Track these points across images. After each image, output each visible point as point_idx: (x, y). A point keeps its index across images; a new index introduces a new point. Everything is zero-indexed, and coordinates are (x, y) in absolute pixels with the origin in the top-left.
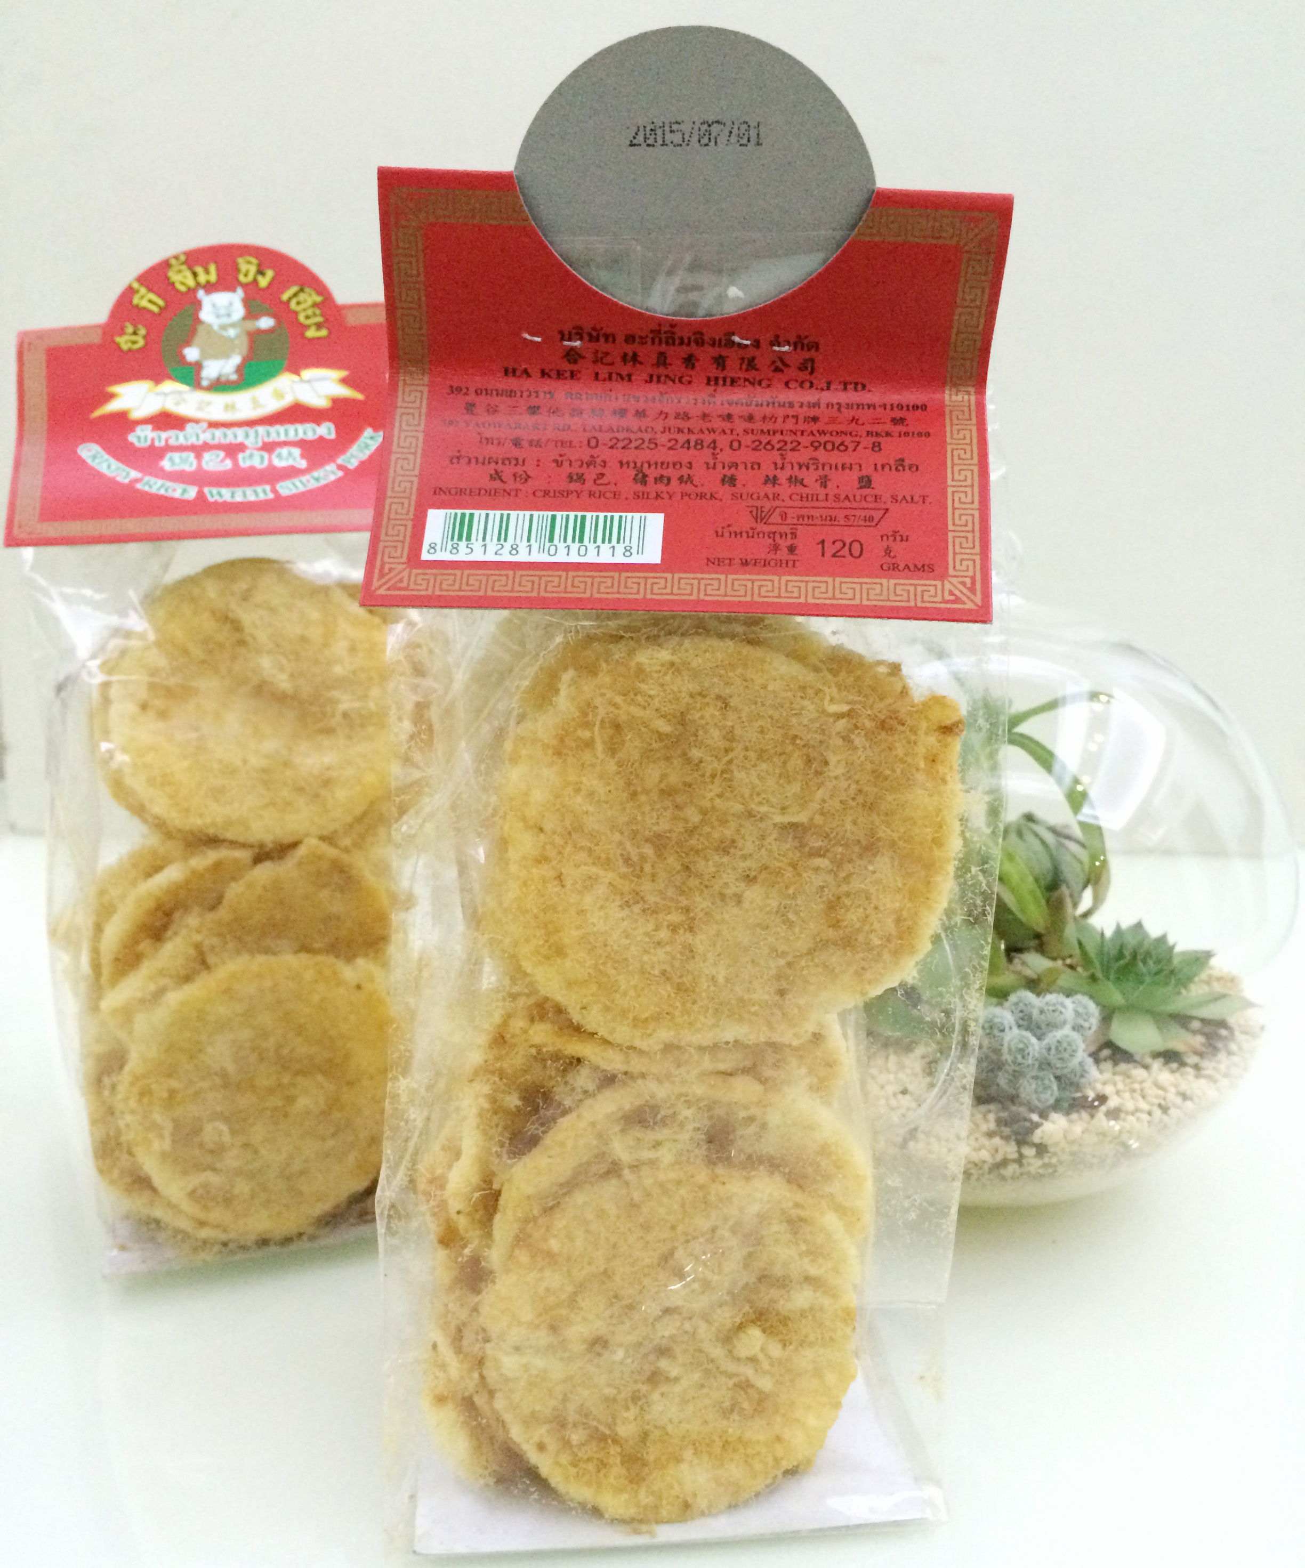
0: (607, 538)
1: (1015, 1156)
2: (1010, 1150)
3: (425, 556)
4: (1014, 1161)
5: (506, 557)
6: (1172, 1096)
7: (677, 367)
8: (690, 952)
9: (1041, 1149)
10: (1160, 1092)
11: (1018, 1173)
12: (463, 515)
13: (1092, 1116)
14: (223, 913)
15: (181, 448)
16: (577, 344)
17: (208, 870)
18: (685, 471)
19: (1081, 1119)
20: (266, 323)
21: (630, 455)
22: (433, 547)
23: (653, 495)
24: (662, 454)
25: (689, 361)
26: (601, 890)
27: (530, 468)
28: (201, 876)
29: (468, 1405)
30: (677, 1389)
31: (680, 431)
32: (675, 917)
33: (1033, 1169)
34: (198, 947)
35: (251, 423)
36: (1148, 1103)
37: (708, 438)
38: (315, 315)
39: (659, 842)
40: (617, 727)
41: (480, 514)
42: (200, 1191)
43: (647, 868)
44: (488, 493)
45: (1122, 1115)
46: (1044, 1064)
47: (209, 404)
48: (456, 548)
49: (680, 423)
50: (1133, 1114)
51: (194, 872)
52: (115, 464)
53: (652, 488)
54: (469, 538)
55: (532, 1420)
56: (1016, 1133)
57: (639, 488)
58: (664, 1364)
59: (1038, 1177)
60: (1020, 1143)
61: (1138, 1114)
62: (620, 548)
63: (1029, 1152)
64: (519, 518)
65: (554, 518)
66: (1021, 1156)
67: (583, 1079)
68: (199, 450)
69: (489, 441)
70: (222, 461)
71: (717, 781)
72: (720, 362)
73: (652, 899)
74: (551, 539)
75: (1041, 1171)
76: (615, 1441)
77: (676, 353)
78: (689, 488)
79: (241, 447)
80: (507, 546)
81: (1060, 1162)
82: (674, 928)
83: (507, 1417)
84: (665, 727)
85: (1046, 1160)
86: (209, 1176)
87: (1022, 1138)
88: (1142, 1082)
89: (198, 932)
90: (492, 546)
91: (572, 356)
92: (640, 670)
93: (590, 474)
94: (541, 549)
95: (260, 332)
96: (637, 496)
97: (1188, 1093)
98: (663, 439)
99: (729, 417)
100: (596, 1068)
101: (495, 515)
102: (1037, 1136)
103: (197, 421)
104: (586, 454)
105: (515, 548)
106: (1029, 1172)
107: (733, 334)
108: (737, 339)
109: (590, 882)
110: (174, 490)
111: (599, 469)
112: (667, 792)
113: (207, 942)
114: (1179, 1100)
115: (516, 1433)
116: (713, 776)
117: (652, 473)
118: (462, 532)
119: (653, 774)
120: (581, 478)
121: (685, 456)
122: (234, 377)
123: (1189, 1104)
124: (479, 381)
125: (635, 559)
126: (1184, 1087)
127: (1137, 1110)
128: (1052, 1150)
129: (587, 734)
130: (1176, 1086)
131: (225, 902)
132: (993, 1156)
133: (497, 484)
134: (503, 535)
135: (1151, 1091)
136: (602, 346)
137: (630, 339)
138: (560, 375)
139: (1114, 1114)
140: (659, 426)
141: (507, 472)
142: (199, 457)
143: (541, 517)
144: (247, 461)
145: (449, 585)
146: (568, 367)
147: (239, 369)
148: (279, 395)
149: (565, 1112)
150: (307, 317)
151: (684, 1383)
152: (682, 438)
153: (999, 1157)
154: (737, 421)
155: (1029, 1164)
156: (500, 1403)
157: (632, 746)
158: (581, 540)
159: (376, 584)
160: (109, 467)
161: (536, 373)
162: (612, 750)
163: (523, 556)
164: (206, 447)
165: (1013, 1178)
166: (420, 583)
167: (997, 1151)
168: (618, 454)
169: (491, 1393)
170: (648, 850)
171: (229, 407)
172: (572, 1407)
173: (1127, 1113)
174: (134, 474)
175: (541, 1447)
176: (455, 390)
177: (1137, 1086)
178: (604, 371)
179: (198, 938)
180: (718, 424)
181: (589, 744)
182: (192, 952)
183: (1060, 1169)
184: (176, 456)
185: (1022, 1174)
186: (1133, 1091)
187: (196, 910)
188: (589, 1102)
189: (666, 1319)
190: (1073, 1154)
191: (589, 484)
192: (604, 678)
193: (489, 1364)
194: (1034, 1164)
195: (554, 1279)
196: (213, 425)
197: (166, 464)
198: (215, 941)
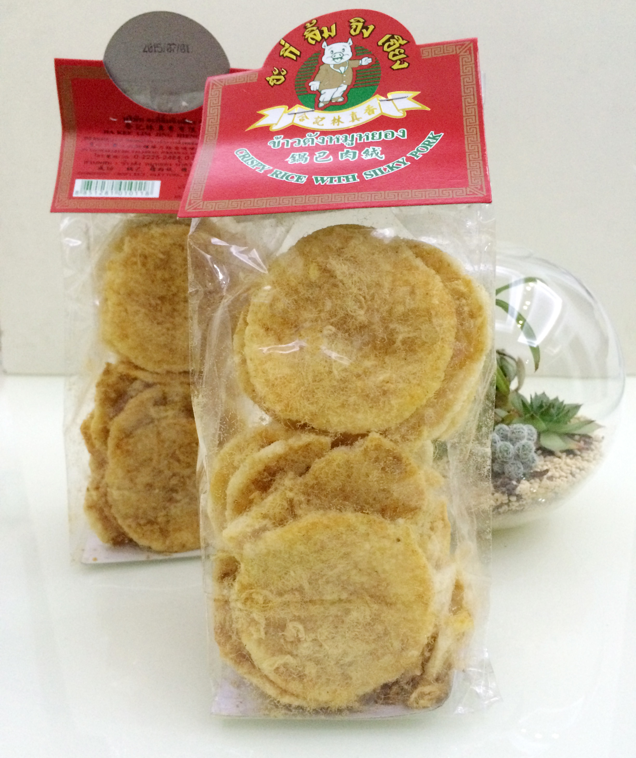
0: (140, 189)
1: (507, 501)
2: (505, 498)
3: (75, 195)
4: (506, 504)
5: (103, 195)
6: (574, 469)
7: (167, 131)
8: (174, 337)
9: (519, 497)
10: (569, 468)
11: (507, 510)
12: (88, 182)
13: (541, 480)
14: (309, 478)
15: (301, 149)
16: (130, 122)
17: (300, 447)
18: (169, 166)
19: (536, 482)
20: (366, 61)
21: (150, 161)
22: (77, 192)
23: (157, 174)
24: (161, 161)
25: (171, 129)
26: (141, 315)
27: (113, 165)
28: (296, 452)
29: (101, 511)
30: (179, 505)
31: (167, 153)
32: (168, 325)
33: (514, 508)
34: (291, 502)
35: (349, 131)
36: (565, 472)
37: (177, 155)
38: (400, 54)
39: (162, 298)
40: (146, 257)
41: (94, 181)
42: (282, 669)
43: (159, 308)
44: (98, 173)
45: (554, 479)
46: (517, 456)
47: (323, 118)
48: (85, 193)
49: (168, 150)
50: (559, 478)
51: (291, 449)
52: (256, 161)
53: (157, 172)
54: (90, 189)
55: (126, 517)
56: (508, 490)
57: (153, 172)
58: (174, 495)
59: (516, 512)
60: (510, 495)
61: (562, 478)
62: (144, 193)
63: (513, 499)
64: (109, 182)
65: (121, 183)
66: (510, 501)
67: (137, 385)
68: (312, 150)
69: (99, 156)
70: (327, 157)
71: (182, 276)
72: (182, 129)
73: (161, 319)
74: (120, 189)
75: (517, 509)
76: (157, 524)
77: (165, 126)
78: (170, 172)
79: (342, 147)
80: (104, 192)
81: (527, 503)
82: (168, 329)
83: (116, 516)
84: (161, 256)
85: (521, 503)
86: (288, 659)
87: (511, 492)
88: (559, 464)
89: (291, 490)
90: (99, 192)
91: (128, 126)
92: (153, 237)
93: (135, 167)
94: (116, 193)
95: (361, 67)
96: (151, 175)
97: (581, 467)
98: (161, 156)
99: (185, 148)
100: (143, 381)
101: (100, 181)
102: (518, 491)
103: (313, 131)
104: (134, 161)
105: (107, 193)
106: (512, 510)
107: (185, 119)
108: (187, 121)
109: (137, 312)
110: (293, 177)
111: (138, 166)
112: (164, 281)
113: (296, 499)
114: (578, 471)
115: (120, 521)
116: (181, 275)
117: (157, 167)
118: (88, 187)
119: (159, 274)
120: (131, 169)
121: (169, 161)
122: (341, 100)
123: (583, 472)
124: (96, 135)
125: (150, 196)
126: (579, 464)
127: (560, 476)
128: (523, 497)
129: (134, 259)
130: (575, 464)
131: (311, 471)
132: (496, 503)
133: (101, 171)
134: (103, 188)
135: (565, 467)
136: (139, 123)
137: (149, 120)
138: (124, 133)
139: (551, 478)
140: (160, 151)
141: (105, 166)
142: (312, 155)
143: (117, 182)
144: (343, 157)
145: (83, 205)
146: (126, 130)
147: (345, 95)
148: (370, 111)
149: (132, 397)
150: (394, 55)
151: (183, 502)
152: (168, 156)
153: (499, 503)
154: (188, 149)
155: (513, 505)
156: (113, 511)
157: (151, 265)
158: (131, 189)
159: (56, 205)
160: (252, 162)
161: (115, 132)
162: (144, 265)
163: (110, 195)
164: (318, 148)
165: (504, 513)
166: (72, 204)
167: (497, 500)
168: (146, 161)
169: (110, 507)
170: (159, 302)
171: (337, 120)
172: (141, 511)
173: (556, 478)
174: (267, 167)
175: (130, 526)
176: (86, 138)
177: (557, 466)
178: (140, 132)
179: (290, 495)
180: (180, 150)
181: (135, 263)
182: (286, 505)
183: (526, 507)
184: (297, 155)
185: (509, 510)
186: (556, 468)
187: (291, 474)
188: (140, 394)
189: (174, 477)
190: (533, 499)
191: (134, 172)
192: (140, 238)
193: (108, 495)
194: (515, 505)
195: (131, 461)
196: (324, 133)
197: (290, 160)
198: (302, 498)
